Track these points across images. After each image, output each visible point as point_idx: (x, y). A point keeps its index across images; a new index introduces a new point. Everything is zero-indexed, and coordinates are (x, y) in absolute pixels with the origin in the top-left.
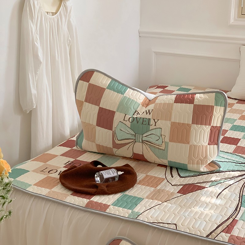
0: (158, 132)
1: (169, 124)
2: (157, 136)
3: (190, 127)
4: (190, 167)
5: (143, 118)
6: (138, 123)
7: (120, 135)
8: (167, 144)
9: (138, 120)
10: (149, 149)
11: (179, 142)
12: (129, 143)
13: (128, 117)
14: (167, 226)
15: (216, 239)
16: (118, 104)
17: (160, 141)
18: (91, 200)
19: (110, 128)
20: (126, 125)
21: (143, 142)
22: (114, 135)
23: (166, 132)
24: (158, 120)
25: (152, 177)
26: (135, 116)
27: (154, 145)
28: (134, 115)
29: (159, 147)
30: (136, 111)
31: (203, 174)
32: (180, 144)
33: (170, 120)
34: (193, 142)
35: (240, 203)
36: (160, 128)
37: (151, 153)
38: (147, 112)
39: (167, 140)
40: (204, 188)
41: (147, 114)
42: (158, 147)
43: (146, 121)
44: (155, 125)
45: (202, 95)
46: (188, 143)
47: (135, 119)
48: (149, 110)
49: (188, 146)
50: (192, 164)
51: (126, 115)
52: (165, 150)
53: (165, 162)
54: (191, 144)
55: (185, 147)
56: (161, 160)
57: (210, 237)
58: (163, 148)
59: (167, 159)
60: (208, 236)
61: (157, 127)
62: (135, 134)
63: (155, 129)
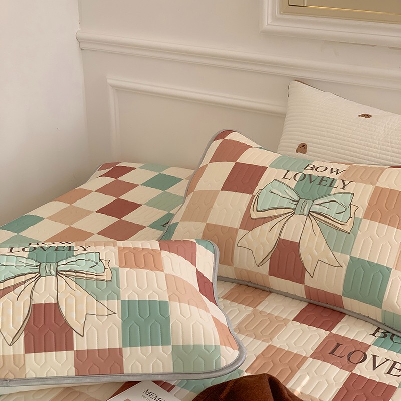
2: (342, 205)
5: (324, 177)
12: (280, 215)
17: (346, 214)
21: (309, 213)
24: (351, 182)
29: (341, 226)
36: (351, 193)
58: (348, 228)
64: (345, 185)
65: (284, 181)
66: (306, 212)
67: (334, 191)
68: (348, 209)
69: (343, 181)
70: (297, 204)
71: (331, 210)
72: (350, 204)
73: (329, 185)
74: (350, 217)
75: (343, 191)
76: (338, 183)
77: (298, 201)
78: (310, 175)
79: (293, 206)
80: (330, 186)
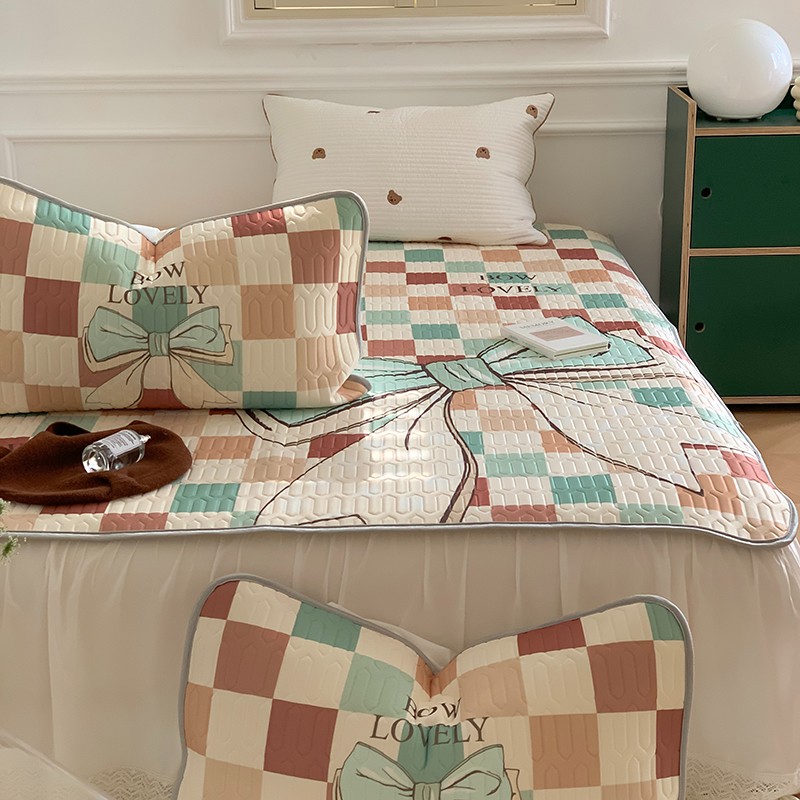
0: (210, 319)
1: (235, 291)
2: (209, 329)
3: (291, 293)
4: (304, 398)
5: (165, 288)
6: (152, 302)
7: (101, 346)
8: (237, 347)
9: (152, 296)
10: (189, 369)
11: (270, 336)
12: (133, 362)
13: (119, 292)
14: (336, 523)
15: (464, 521)
16: (82, 260)
17: (219, 341)
18: (106, 512)
19: (70, 329)
20: (118, 313)
21: (170, 352)
22: (84, 347)
23: (232, 314)
24: (206, 287)
25: (217, 440)
26: (140, 287)
27: (201, 356)
28: (132, 283)
29: (218, 359)
30: (135, 273)
31: (337, 410)
32: (272, 342)
33: (237, 282)
34: (303, 330)
35: (466, 449)
36: (214, 307)
37: (197, 380)
38: (170, 269)
39: (237, 335)
40: (362, 436)
41: (171, 275)
42: (213, 358)
43: (173, 294)
44: (201, 302)
45: (300, 208)
46: (293, 335)
47: (144, 294)
48: (173, 265)
49: (293, 341)
50: (309, 389)
51: (113, 286)
52: (235, 365)
53: (235, 398)
54: (298, 336)
55: (284, 347)
56: (225, 393)
57: (449, 521)
58: (227, 359)
59: (239, 388)
60: (443, 520)
61: (207, 304)
62: (146, 335)
63: (202, 310)
64: (200, 296)
65: (112, 306)
66: (165, 351)
67: (191, 309)
68: (219, 332)
69: (195, 287)
70: (148, 342)
71: (198, 340)
72: (220, 325)
73: (179, 301)
74: (226, 343)
75: (201, 306)
76: (191, 294)
77: (148, 338)
78: (145, 289)
79: (146, 346)
80: (182, 302)
